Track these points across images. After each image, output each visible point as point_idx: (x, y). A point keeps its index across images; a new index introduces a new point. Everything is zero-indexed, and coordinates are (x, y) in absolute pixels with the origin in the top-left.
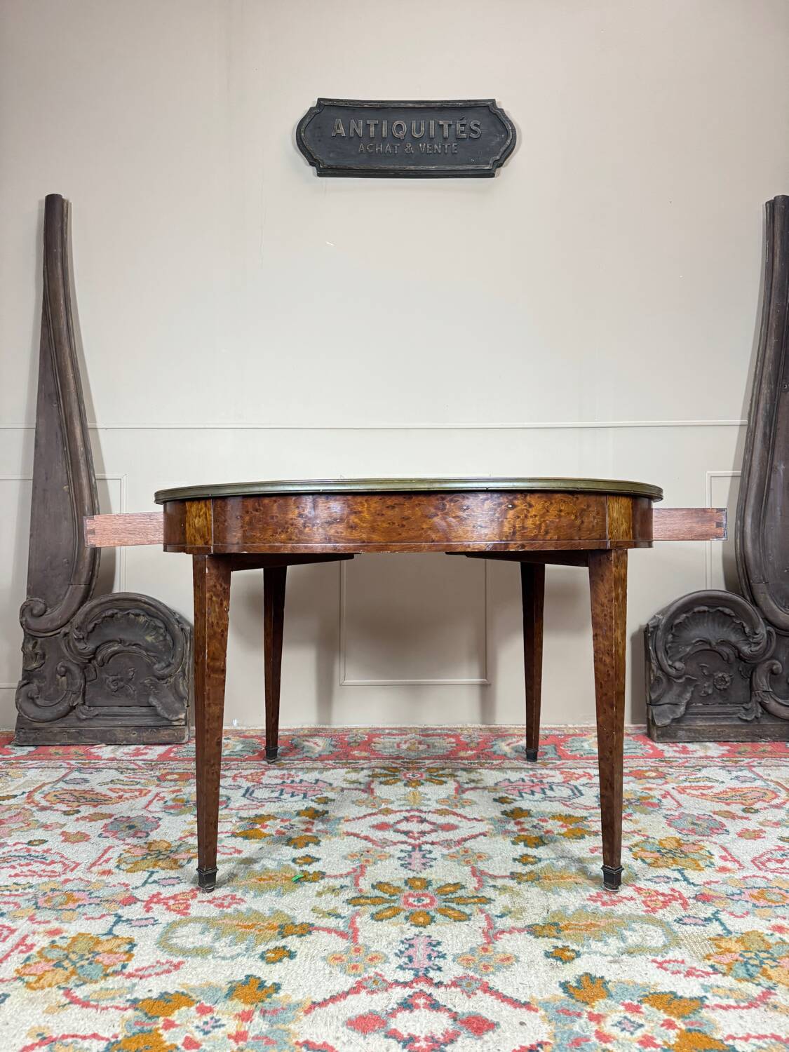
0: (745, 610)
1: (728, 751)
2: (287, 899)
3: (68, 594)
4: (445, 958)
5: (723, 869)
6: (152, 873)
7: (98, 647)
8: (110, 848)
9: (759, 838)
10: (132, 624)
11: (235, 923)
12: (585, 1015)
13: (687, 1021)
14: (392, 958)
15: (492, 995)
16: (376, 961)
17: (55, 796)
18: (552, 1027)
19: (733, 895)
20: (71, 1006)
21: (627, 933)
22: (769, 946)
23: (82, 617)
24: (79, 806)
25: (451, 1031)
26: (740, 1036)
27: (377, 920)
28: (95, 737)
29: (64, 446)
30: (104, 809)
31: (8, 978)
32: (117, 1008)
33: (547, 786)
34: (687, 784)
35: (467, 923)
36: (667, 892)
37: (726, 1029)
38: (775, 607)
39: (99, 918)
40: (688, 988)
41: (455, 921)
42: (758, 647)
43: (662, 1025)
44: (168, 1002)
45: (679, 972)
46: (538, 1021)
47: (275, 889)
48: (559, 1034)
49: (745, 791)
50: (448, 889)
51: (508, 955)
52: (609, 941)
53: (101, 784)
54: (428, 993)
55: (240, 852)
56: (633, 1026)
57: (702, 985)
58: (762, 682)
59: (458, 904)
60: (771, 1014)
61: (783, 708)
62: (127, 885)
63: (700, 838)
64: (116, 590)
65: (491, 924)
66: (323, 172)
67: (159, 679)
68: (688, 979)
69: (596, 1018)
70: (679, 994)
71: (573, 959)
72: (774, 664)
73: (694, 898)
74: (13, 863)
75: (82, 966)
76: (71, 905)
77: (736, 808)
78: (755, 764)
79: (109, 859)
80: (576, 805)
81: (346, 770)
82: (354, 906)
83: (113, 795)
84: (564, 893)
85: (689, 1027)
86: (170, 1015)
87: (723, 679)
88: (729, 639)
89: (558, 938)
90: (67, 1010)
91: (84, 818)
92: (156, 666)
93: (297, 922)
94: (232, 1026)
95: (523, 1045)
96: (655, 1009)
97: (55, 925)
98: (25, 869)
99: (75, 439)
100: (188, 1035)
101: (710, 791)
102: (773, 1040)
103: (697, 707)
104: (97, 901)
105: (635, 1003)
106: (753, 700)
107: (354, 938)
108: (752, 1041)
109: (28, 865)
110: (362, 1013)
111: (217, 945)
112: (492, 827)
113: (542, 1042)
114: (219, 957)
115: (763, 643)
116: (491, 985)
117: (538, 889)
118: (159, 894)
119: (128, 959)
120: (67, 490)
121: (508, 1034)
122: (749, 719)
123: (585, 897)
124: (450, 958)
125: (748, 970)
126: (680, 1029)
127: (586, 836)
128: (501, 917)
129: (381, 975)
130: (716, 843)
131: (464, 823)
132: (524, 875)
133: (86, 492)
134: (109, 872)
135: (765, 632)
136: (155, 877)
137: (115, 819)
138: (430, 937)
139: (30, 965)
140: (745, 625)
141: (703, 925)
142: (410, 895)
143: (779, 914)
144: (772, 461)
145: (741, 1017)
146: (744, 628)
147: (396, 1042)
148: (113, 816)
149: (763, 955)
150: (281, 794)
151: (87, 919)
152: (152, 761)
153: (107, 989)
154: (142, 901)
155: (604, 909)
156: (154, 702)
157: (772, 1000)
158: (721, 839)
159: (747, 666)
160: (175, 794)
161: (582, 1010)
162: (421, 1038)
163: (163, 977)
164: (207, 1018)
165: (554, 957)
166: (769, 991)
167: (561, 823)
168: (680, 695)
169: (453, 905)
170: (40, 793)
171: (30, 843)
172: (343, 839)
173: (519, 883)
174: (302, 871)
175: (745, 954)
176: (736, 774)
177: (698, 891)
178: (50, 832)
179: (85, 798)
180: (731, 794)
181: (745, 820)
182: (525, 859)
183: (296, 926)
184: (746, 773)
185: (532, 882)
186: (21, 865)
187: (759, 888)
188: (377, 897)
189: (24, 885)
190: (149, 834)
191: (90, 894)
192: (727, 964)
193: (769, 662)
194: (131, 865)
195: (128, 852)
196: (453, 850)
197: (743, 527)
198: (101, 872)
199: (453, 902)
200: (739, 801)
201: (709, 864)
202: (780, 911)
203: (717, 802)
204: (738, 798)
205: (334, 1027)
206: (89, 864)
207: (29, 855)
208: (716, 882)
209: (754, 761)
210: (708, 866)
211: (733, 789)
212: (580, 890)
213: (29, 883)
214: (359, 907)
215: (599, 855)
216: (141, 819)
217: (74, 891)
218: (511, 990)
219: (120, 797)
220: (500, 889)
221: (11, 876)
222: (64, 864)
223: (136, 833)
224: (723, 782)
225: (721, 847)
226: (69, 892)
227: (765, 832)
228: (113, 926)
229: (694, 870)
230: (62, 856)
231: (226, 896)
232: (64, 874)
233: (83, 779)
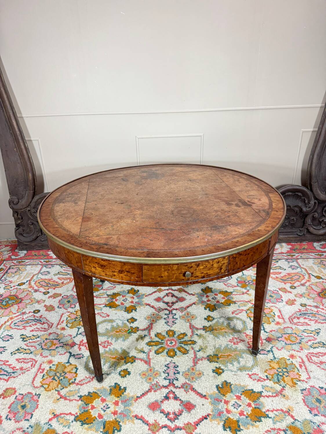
0: (307, 194)
2: (126, 342)
4: (179, 374)
5: (278, 323)
6: (79, 329)
8: (63, 314)
9: (294, 304)
11: (110, 356)
12: (223, 401)
13: (255, 403)
14: (162, 374)
15: (194, 392)
16: (157, 375)
17: (39, 283)
18: (212, 407)
19: (279, 338)
20: (61, 399)
21: (241, 359)
22: (287, 365)
24: (48, 289)
25: (180, 409)
26: (271, 410)
27: (157, 354)
30: (58, 291)
31: (39, 386)
32: (76, 400)
34: (272, 271)
35: (187, 355)
37: (267, 407)
38: (319, 192)
39: (64, 354)
40: (257, 387)
41: (183, 354)
42: (309, 209)
44: (91, 396)
45: (255, 379)
46: (208, 404)
47: (121, 337)
48: (214, 410)
49: (293, 275)
50: (181, 336)
51: (200, 372)
52: (234, 364)
53: (55, 275)
54: (173, 391)
55: (108, 316)
56: (238, 406)
57: (262, 385)
58: (309, 220)
59: (185, 345)
60: (283, 399)
61: (314, 230)
62: (71, 336)
63: (273, 305)
65: (195, 356)
68: (258, 383)
69: (227, 402)
70: (254, 390)
71: (221, 373)
72: (315, 214)
73: (265, 339)
74: (30, 324)
75: (61, 380)
76: (54, 347)
77: (288, 286)
78: (299, 257)
79: (63, 321)
80: (229, 285)
82: (149, 346)
83: (60, 282)
84: (221, 338)
85: (256, 406)
86: (93, 403)
87: (293, 220)
88: (298, 205)
89: (217, 362)
90: (60, 401)
91: (51, 296)
93: (131, 355)
94: (112, 408)
95: (203, 415)
96: (245, 398)
97: (50, 358)
98: (35, 327)
100: (99, 412)
101: (280, 275)
102: (281, 412)
103: (281, 230)
104: (62, 345)
105: (240, 395)
106: (304, 227)
107: (150, 364)
108: (275, 412)
109: (36, 324)
110: (153, 401)
111: (104, 367)
112: (197, 299)
113: (209, 414)
114: (106, 374)
115: (312, 207)
116: (194, 387)
117: (212, 336)
118: (83, 340)
119: (76, 376)
120: (16, 150)
121: (198, 410)
122: (301, 235)
123: (228, 340)
124: (181, 373)
125: (278, 378)
126: (252, 407)
127: (231, 304)
128: (199, 351)
129: (158, 383)
130: (277, 308)
131: (188, 297)
132: (208, 327)
134: (63, 329)
135: (313, 203)
136: (80, 331)
137: (63, 297)
138: (175, 363)
139: (45, 379)
140: (306, 199)
141: (267, 355)
142: (168, 340)
143: (293, 348)
145: (273, 401)
146: (305, 201)
147: (163, 415)
148: (61, 295)
149: (285, 370)
151: (60, 355)
153: (71, 391)
154: (77, 344)
155: (234, 346)
157: (284, 393)
158: (279, 305)
159: (304, 216)
161: (222, 399)
162: (171, 413)
163: (88, 384)
164: (104, 404)
165: (215, 373)
166: (283, 388)
167: (222, 296)
169: (183, 345)
170: (33, 281)
171: (34, 312)
172: (145, 308)
173: (206, 332)
174: (131, 327)
175: (278, 370)
176: (291, 264)
177: (267, 336)
178: (40, 305)
179: (50, 284)
180: (287, 277)
181: (290, 294)
182: (208, 319)
183: (130, 358)
184: (295, 264)
185: (210, 332)
186: (33, 325)
187: (289, 334)
188: (157, 341)
189: (36, 336)
190: (75, 306)
191: (59, 341)
192: (272, 375)
193: (313, 214)
194: (71, 324)
195: (69, 317)
196: (183, 313)
197: (313, 159)
198: (61, 328)
199: (183, 344)
200: (289, 282)
201: (273, 320)
202: (294, 347)
203: (282, 282)
204: (290, 279)
205: (144, 408)
206: (56, 324)
207: (35, 319)
208: (274, 331)
209: (299, 255)
210: (273, 321)
211: (288, 274)
212: (227, 336)
213: (37, 335)
214: (151, 347)
215: (235, 315)
216: (72, 296)
217: (53, 339)
218: (200, 389)
219: (63, 283)
220: (199, 336)
221: (31, 331)
222: (48, 324)
223: (71, 305)
224: (285, 269)
225: (279, 309)
226: (52, 340)
227: (296, 301)
228: (69, 358)
229: (268, 323)
230: (47, 320)
231: (105, 341)
232: (49, 329)
233: (47, 272)
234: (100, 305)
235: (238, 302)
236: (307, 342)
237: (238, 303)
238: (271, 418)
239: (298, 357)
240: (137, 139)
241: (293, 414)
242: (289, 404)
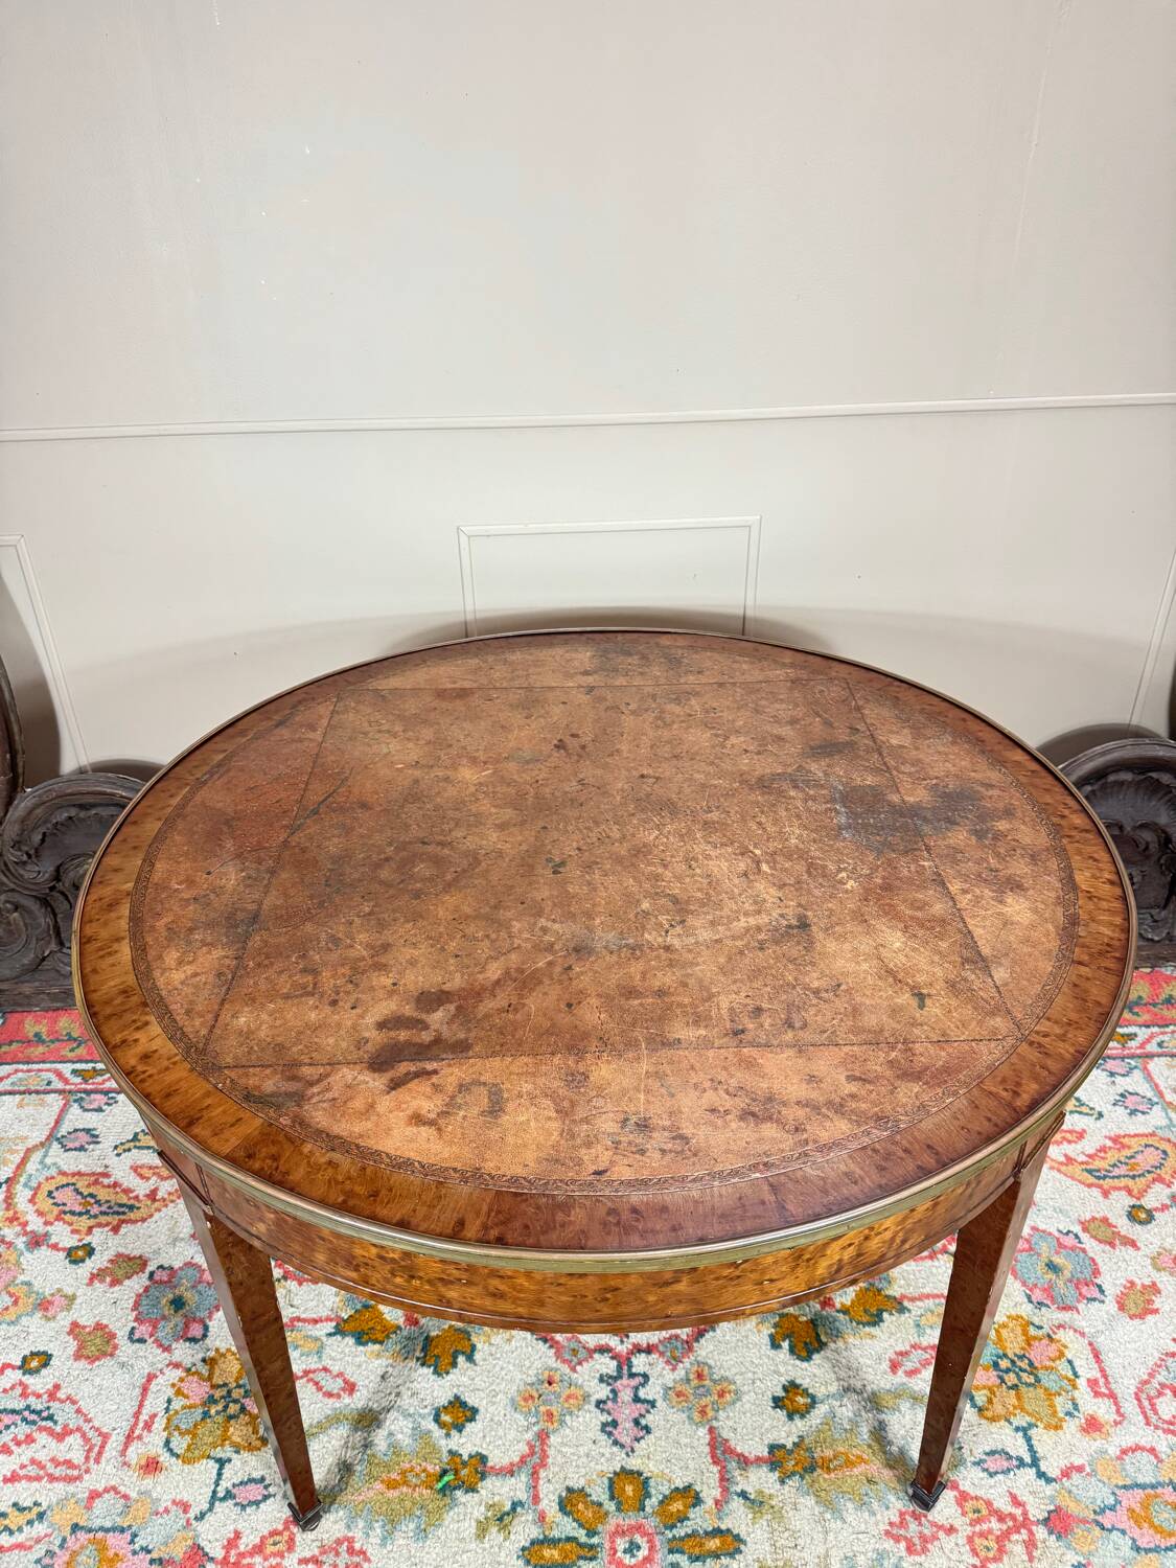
2: (433, 1548)
5: (1092, 1426)
6: (222, 1463)
7: (59, 870)
8: (151, 1378)
9: (1150, 1312)
17: (50, 1194)
19: (1103, 1511)
24: (90, 1231)
30: (132, 1239)
36: (1005, 1503)
47: (409, 1514)
49: (1135, 1145)
50: (675, 1506)
53: (121, 1149)
55: (351, 1387)
59: (690, 1559)
62: (186, 1507)
63: (1060, 1316)
73: (1045, 1523)
77: (1117, 1209)
78: (1152, 1047)
79: (153, 1418)
83: (141, 1188)
84: (851, 1513)
91: (101, 1274)
98: (26, 1454)
101: (1078, 1147)
106: (1171, 905)
109: (30, 1439)
117: (810, 1501)
118: (238, 1535)
122: (1156, 938)
123: (882, 1528)
127: (885, 1315)
130: (1083, 1334)
132: (789, 1452)
134: (151, 1466)
136: (232, 1475)
137: (151, 1275)
142: (620, 1532)
148: (145, 1263)
154: (213, 1560)
158: (1091, 1317)
169: (684, 1561)
170: (25, 1185)
171: (24, 1366)
172: (509, 1340)
173: (782, 1482)
174: (450, 1452)
176: (1123, 1084)
177: (1052, 1499)
178: (53, 1324)
179: (98, 1202)
180: (1112, 1157)
181: (1131, 1250)
182: (792, 1400)
184: (1135, 1083)
185: (802, 1477)
186: (18, 1444)
187: (1143, 1487)
188: (569, 1539)
189: (30, 1509)
190: (206, 1328)
191: (132, 1542)
194: (188, 1438)
195: (179, 1392)
196: (681, 1373)
198: (143, 1462)
199: (683, 1553)
200: (1124, 1182)
201: (1070, 1406)
203: (1090, 1186)
204: (1123, 1170)
206: (123, 1439)
207: (28, 1407)
208: (1080, 1469)
209: (1152, 1037)
210: (1068, 1414)
211: (1115, 1139)
212: (875, 1506)
213: (36, 1504)
215: (905, 1380)
216: (191, 1271)
217: (107, 1530)
219: (152, 1196)
220: (753, 1502)
221: (6, 1480)
222: (84, 1435)
223: (187, 1326)
224: (1100, 1115)
225: (1091, 1344)
226: (100, 1535)
227: (1159, 1292)
229: (1048, 1427)
230: (78, 1411)
231: (339, 1542)
232: (87, 1471)
233: (88, 1131)
234: (315, 1321)
235: (913, 1300)
237: (917, 1309)
240: (464, 539)
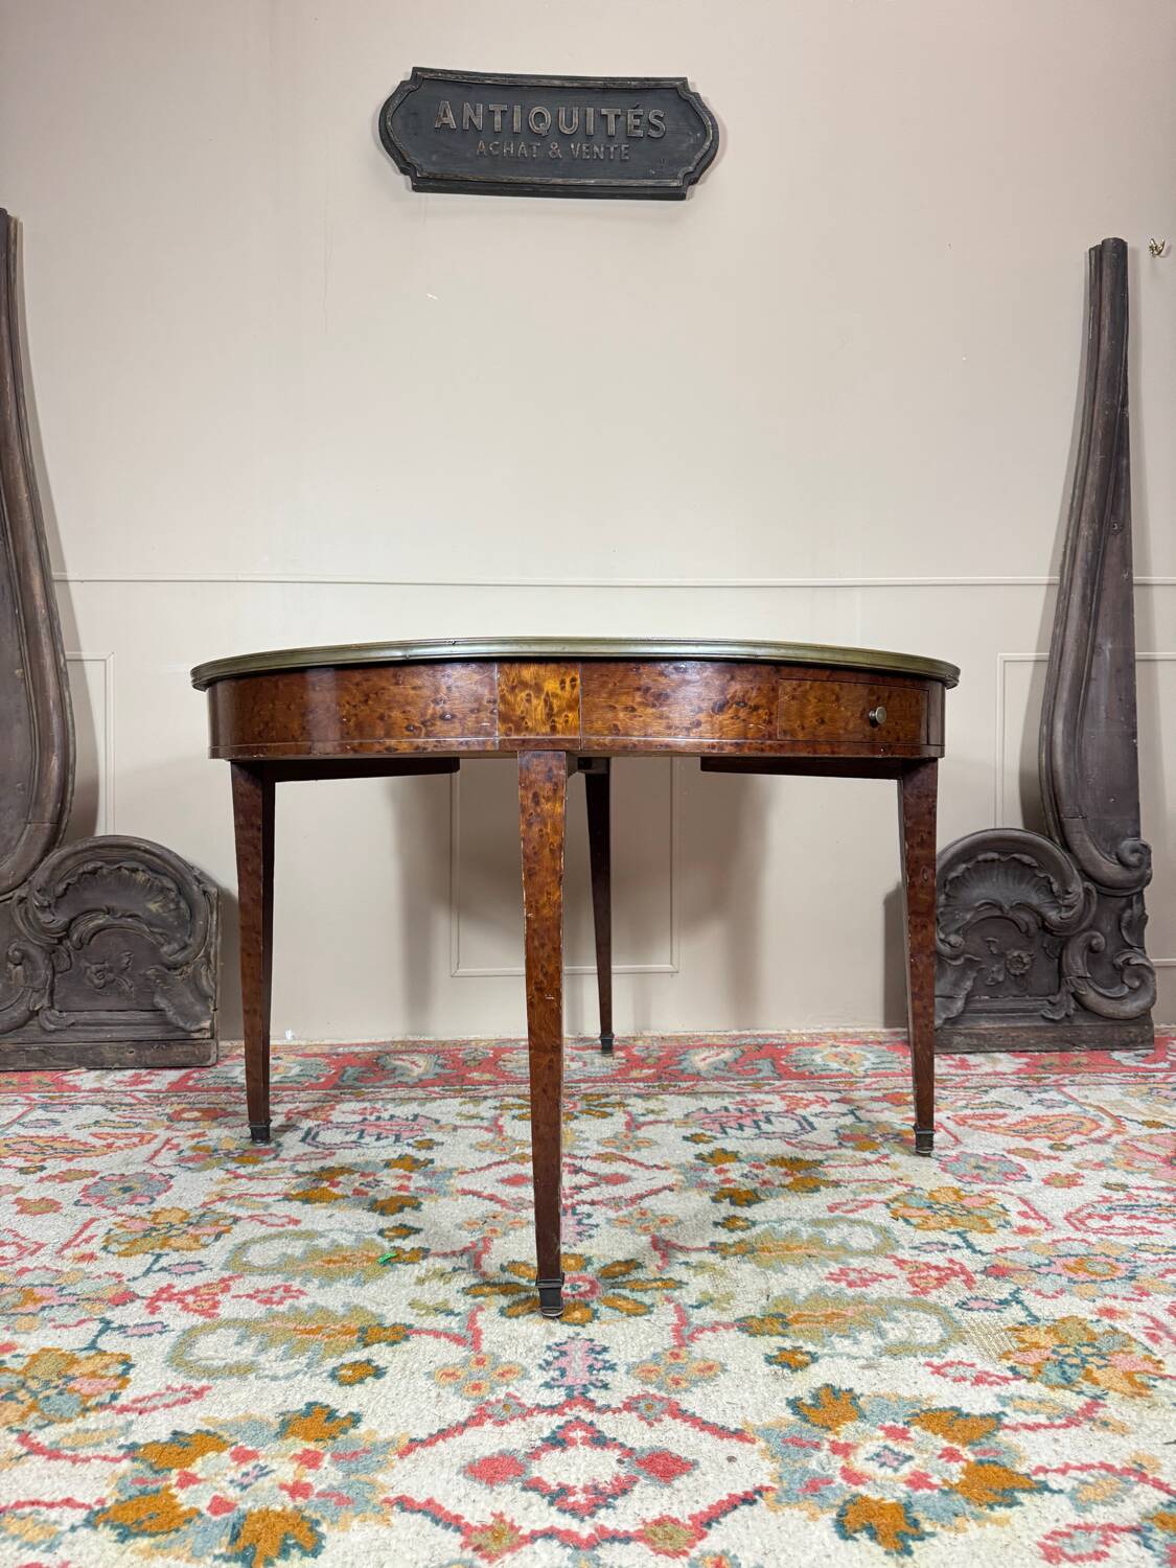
0: (1053, 858)
1: (1026, 1064)
2: (371, 1289)
3: (24, 838)
4: (614, 1370)
5: (1024, 1230)
6: (159, 1256)
7: (72, 920)
8: (92, 1220)
9: (1075, 1185)
10: (127, 884)
11: (291, 1326)
12: (826, 1446)
13: (977, 1448)
14: (534, 1371)
15: (685, 1421)
16: (509, 1377)
17: (6, 1145)
18: (777, 1465)
19: (1039, 1266)
20: (30, 1457)
21: (887, 1325)
22: (1092, 1335)
23: (47, 873)
24: (44, 1160)
25: (622, 1476)
26: (1054, 1467)
27: (510, 1317)
28: (70, 1059)
29: (14, 604)
30: (84, 1164)
32: (105, 1458)
33: (762, 1117)
34: (968, 1112)
35: (646, 1318)
36: (943, 1264)
37: (1034, 1458)
38: (1096, 853)
39: (76, 1326)
40: (978, 1401)
41: (629, 1316)
42: (1071, 913)
43: (940, 1457)
44: (184, 1447)
45: (964, 1379)
46: (756, 1457)
47: (351, 1275)
48: (787, 1475)
49: (1053, 1120)
50: (617, 1269)
51: (711, 1363)
52: (861, 1337)
53: (78, 1127)
54: (588, 1421)
55: (297, 1222)
56: (897, 1459)
57: (999, 1396)
58: (1076, 962)
59: (632, 1290)
60: (1100, 1434)
61: (1105, 1001)
62: (119, 1276)
63: (990, 1187)
64: (100, 831)
65: (684, 1320)
66: (423, 184)
67: (169, 969)
68: (977, 1388)
69: (843, 1450)
70: (965, 1410)
71: (807, 1364)
72: (1094, 937)
73: (982, 1272)
75: (47, 1398)
76: (30, 1308)
77: (1041, 1145)
78: (1066, 1081)
79: (91, 1238)
80: (806, 1144)
81: (459, 1100)
82: (475, 1297)
83: (98, 1143)
84: (791, 1270)
85: (980, 1457)
86: (190, 1465)
87: (1019, 959)
88: (1029, 900)
89: (783, 1336)
90: (23, 1463)
91: (51, 1178)
92: (165, 949)
93: (388, 1323)
94: (287, 1472)
95: (733, 1492)
96: (929, 1434)
99: (32, 596)
100: (218, 1493)
101: (1001, 1121)
102: (1103, 1472)
103: (982, 1001)
104: (72, 1300)
105: (901, 1425)
106: (1063, 989)
107: (476, 1344)
108: (1074, 1473)
110: (487, 1453)
111: (262, 1359)
112: (681, 1177)
113: (761, 1487)
114: (267, 1376)
115: (1079, 906)
116: (684, 1406)
117: (752, 1266)
118: (170, 1286)
119: (122, 1387)
120: (20, 676)
121: (709, 1478)
122: (1057, 1018)
123: (823, 1276)
124: (622, 1369)
126: (966, 1461)
127: (822, 1188)
128: (698, 1307)
129: (515, 1397)
130: (1012, 1194)
131: (640, 1173)
132: (730, 1246)
133: (51, 679)
134: (91, 1257)
135: (1081, 890)
136: (164, 1262)
137: (102, 1178)
138: (591, 1340)
140: (1052, 880)
141: (998, 1311)
143: (1108, 1291)
144: (1095, 636)
145: (1056, 1440)
146: (1051, 884)
147: (539, 1497)
148: (97, 1173)
149: (1085, 1350)
150: (361, 1137)
151: (55, 1327)
152: (159, 1092)
153: (87, 1431)
154: (143, 1298)
155: (850, 1292)
156: (162, 1003)
157: (1100, 1414)
158: (1020, 1188)
159: (1054, 939)
160: (196, 1140)
161: (822, 1438)
162: (577, 1489)
163: (176, 1409)
164: (248, 1467)
165: (779, 1363)
166: (1096, 1402)
167: (783, 1170)
168: (956, 984)
169: (626, 1292)
172: (456, 1199)
173: (724, 1258)
174: (393, 1248)
175: (1060, 1350)
176: (1039, 1096)
177: (988, 1262)
179: (54, 1148)
180: (1032, 1125)
181: (1054, 1161)
182: (731, 1223)
183: (385, 1329)
184: (1053, 1095)
185: (743, 1256)
187: (1077, 1256)
188: (509, 1283)
190: (153, 1200)
191: (61, 1290)
192: (1034, 1365)
193: (1086, 934)
194: (126, 1246)
195: (121, 1226)
196: (624, 1212)
197: (1051, 735)
198: (78, 1256)
199: (624, 1288)
200: (1044, 1135)
201: (1002, 1223)
202: (1108, 1288)
203: (1013, 1136)
204: (1043, 1130)
205: (444, 1476)
206: (59, 1245)
208: (1014, 1249)
209: (1064, 1078)
210: (1001, 1226)
211: (1035, 1118)
212: (815, 1266)
214: (482, 1299)
215: (841, 1214)
216: (141, 1177)
217: (35, 1286)
218: (713, 1412)
219: (109, 1146)
220: (695, 1267)
222: (19, 1245)
223: (134, 1197)
224: (1020, 1108)
225: (1020, 1198)
226: (27, 1288)
227: (1083, 1177)
228: (97, 1336)
229: (981, 1232)
230: (16, 1235)
231: (275, 1287)
232: (19, 1260)
233: (50, 1120)
234: (263, 1195)
235: (849, 1182)
236: (1163, 1276)
237: (853, 1186)
238: (1061, 1491)
239: (1134, 1315)
241: (1164, 1479)
242: (1134, 1446)
